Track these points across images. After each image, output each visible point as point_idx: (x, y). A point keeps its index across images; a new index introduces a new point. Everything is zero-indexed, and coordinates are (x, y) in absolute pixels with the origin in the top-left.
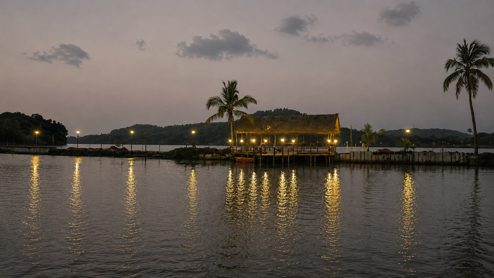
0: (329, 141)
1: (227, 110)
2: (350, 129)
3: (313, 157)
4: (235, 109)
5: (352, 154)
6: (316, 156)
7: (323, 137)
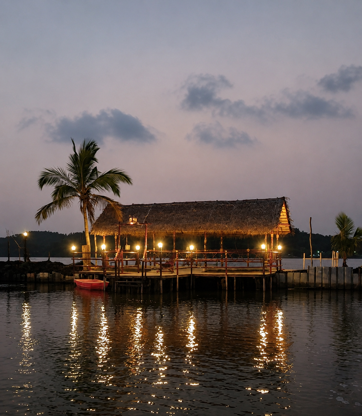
0: (263, 246)
1: (79, 194)
2: (309, 232)
3: (230, 279)
4: (94, 191)
5: (311, 272)
6: (236, 277)
7: (254, 240)
